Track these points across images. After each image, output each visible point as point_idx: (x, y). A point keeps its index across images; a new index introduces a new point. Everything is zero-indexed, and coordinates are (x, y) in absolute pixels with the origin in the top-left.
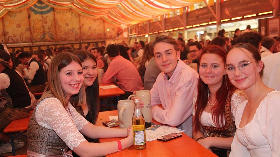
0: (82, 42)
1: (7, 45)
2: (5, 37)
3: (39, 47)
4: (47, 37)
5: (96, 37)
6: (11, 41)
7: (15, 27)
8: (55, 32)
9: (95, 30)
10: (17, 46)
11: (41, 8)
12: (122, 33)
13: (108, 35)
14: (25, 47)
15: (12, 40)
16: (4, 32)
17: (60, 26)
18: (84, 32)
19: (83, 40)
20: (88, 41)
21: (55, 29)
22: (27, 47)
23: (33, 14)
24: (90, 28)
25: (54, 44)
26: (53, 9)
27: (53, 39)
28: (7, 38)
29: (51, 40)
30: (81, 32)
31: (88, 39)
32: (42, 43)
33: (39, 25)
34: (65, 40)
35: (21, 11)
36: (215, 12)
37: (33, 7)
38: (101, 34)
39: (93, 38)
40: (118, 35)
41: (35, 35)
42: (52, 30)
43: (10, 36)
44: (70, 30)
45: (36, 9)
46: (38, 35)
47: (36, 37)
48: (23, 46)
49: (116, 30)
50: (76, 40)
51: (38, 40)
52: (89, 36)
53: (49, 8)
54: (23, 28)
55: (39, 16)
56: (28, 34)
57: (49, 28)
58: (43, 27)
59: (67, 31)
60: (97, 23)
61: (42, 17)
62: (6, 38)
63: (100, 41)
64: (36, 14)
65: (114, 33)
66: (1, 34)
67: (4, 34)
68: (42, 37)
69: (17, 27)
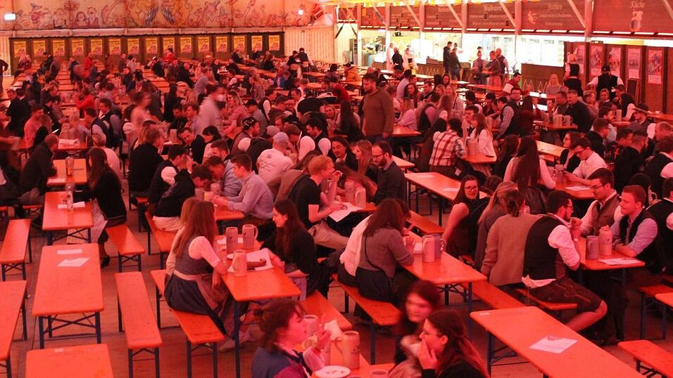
0: (233, 31)
1: (74, 30)
2: (71, 15)
3: (141, 37)
4: (160, 17)
5: (265, 22)
6: (82, 23)
8: (176, 8)
10: (95, 35)
13: (291, 19)
14: (111, 37)
15: (85, 20)
18: (239, 11)
19: (236, 28)
20: (247, 30)
22: (117, 37)
24: (253, 2)
25: (174, 33)
27: (172, 22)
28: (75, 16)
29: (168, 24)
30: (232, 11)
31: (246, 26)
34: (198, 25)
38: (275, 15)
39: (259, 24)
41: (134, 11)
42: (172, 4)
43: (81, 13)
44: (211, 4)
46: (140, 13)
47: (135, 16)
48: (106, 35)
50: (222, 27)
51: (140, 24)
52: (250, 19)
56: (119, 10)
59: (203, 6)
62: (73, 17)
65: (304, 16)
66: (64, 8)
67: (70, 7)
68: (149, 16)
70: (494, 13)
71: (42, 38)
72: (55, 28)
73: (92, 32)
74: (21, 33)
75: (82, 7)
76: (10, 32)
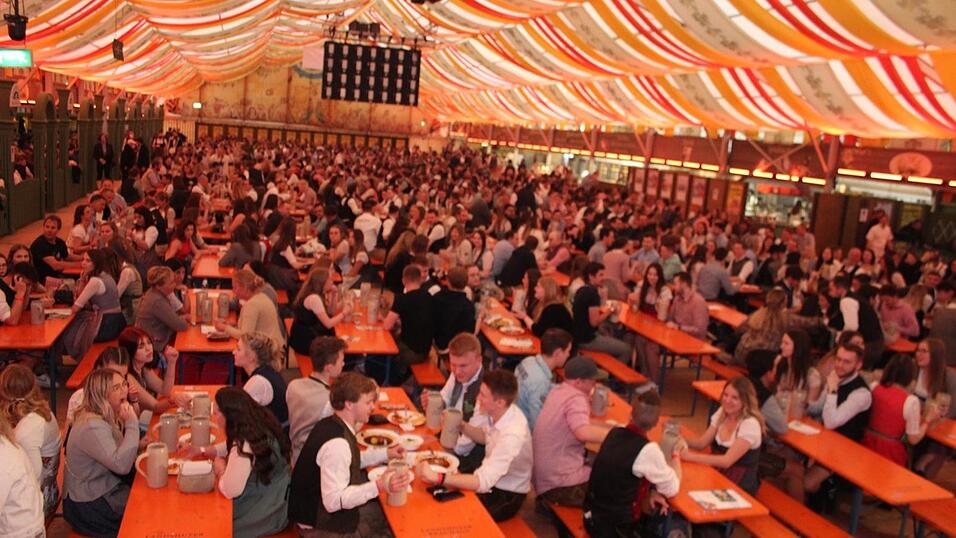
0: (369, 133)
1: (246, 121)
2: (244, 109)
3: (298, 132)
4: (314, 117)
5: (395, 129)
6: (252, 116)
7: (264, 93)
8: (327, 111)
9: (394, 117)
10: (262, 126)
12: (438, 128)
13: (415, 128)
14: (275, 129)
15: (255, 114)
16: (245, 99)
19: (371, 131)
20: (380, 134)
21: (329, 105)
22: (279, 130)
23: (296, 76)
25: (324, 131)
27: (323, 122)
28: (248, 110)
29: (320, 123)
30: (370, 118)
31: (380, 131)
32: (302, 127)
33: (303, 95)
34: (342, 127)
36: (590, 142)
37: (298, 65)
38: (402, 126)
39: (390, 130)
40: (432, 131)
41: (294, 111)
42: (324, 108)
43: (253, 108)
44: (354, 111)
45: (303, 68)
46: (299, 113)
47: (295, 115)
48: (271, 127)
49: (430, 122)
50: (361, 129)
51: (298, 121)
52: (383, 126)
54: (277, 98)
55: (305, 81)
56: (282, 109)
57: (320, 104)
58: (310, 100)
59: (348, 112)
61: (311, 83)
62: (246, 111)
63: (399, 136)
64: (301, 76)
66: (240, 103)
67: (245, 103)
68: (305, 116)
69: (267, 94)
70: (575, 139)
71: (221, 125)
72: (231, 117)
73: (260, 123)
74: (205, 120)
75: (254, 104)
76: (196, 118)
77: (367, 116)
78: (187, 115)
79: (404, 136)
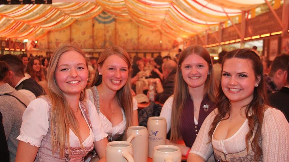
0: (138, 51)
3: (99, 53)
4: (107, 44)
5: (153, 48)
7: (81, 34)
8: (114, 41)
9: (152, 41)
11: (105, 18)
12: (177, 46)
16: (70, 38)
17: (119, 36)
18: (141, 43)
19: (140, 50)
21: (115, 37)
23: (97, 23)
24: (147, 39)
26: (115, 20)
30: (138, 43)
31: (144, 49)
32: (101, 50)
33: (101, 33)
35: (87, 20)
37: (97, 17)
38: (157, 46)
39: (150, 48)
40: (174, 47)
41: (97, 42)
42: (113, 39)
43: (75, 42)
44: (129, 40)
45: (100, 19)
46: (99, 43)
47: (97, 44)
49: (172, 42)
50: (134, 49)
51: (99, 47)
52: (146, 46)
53: (111, 19)
54: (88, 35)
55: (101, 26)
56: (90, 42)
57: (110, 37)
58: (105, 35)
59: (126, 41)
60: (155, 34)
61: (105, 26)
64: (99, 23)
65: (170, 46)
66: (68, 40)
68: (103, 45)
69: (82, 35)
75: (76, 40)
76: (47, 50)
77: (136, 42)
78: (42, 49)
79: (158, 51)
